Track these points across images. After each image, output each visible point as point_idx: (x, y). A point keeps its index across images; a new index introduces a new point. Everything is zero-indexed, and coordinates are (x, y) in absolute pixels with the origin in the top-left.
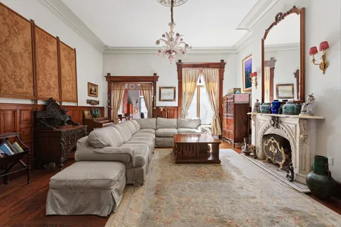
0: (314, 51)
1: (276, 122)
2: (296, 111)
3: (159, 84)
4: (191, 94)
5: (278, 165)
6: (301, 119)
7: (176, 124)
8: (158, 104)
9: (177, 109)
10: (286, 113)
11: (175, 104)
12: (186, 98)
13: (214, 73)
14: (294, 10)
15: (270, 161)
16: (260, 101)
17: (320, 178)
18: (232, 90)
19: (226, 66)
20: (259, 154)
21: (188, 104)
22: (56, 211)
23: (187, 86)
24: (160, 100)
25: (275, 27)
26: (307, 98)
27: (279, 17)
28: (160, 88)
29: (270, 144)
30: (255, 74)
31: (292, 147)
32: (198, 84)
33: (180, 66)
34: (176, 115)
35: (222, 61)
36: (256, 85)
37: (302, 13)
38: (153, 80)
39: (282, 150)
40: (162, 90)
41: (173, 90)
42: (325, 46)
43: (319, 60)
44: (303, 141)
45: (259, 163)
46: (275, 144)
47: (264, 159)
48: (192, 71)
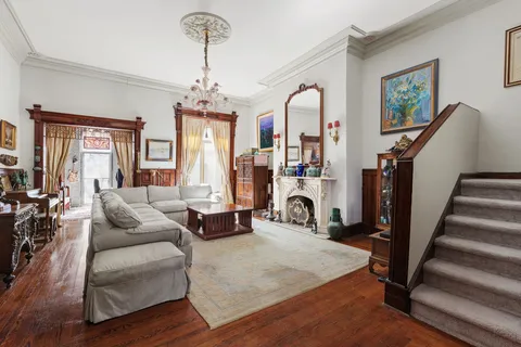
0: (330, 126)
1: (301, 184)
2: (318, 174)
3: (145, 134)
4: (194, 152)
5: (301, 224)
6: (322, 180)
7: (178, 193)
8: (144, 164)
9: (174, 173)
10: (310, 176)
11: (172, 165)
12: (188, 157)
13: (225, 126)
14: (315, 86)
15: (295, 222)
16: (284, 165)
17: (336, 224)
18: (250, 151)
19: (238, 120)
20: (284, 218)
21: (191, 165)
22: (109, 314)
23: (190, 141)
24: (147, 159)
25: (298, 95)
26: (325, 163)
27: (303, 88)
28: (147, 141)
29: (295, 205)
30: (279, 136)
31: (315, 204)
32: (204, 138)
33: (179, 112)
34: (173, 181)
35: (234, 113)
36: (279, 147)
37: (322, 91)
38: (135, 127)
39: (306, 210)
40: (151, 144)
41: (168, 144)
42: (337, 124)
43: (334, 134)
44: (323, 199)
45: (286, 225)
46: (300, 205)
47: (289, 221)
48: (195, 121)
